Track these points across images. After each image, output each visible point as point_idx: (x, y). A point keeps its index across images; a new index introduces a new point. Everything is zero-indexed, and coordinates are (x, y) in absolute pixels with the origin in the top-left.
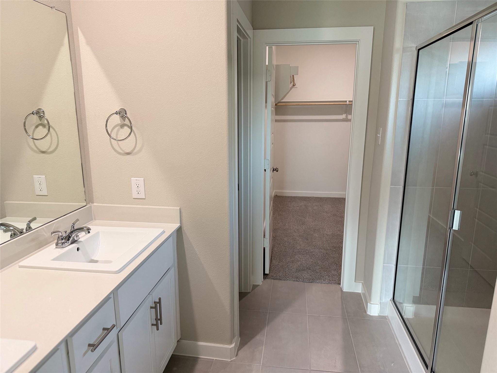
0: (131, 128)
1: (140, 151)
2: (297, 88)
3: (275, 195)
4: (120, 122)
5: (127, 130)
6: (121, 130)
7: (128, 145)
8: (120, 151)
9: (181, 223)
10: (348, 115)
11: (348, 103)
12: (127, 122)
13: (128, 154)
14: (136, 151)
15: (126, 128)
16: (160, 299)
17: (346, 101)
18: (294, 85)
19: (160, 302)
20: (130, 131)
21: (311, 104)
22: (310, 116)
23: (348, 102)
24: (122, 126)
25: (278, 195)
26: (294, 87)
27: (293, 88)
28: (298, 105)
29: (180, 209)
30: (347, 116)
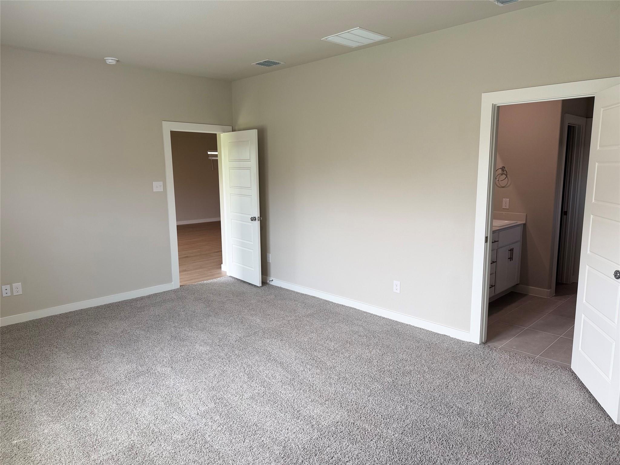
0: (507, 175)
1: (509, 186)
4: (501, 173)
5: (504, 176)
6: (501, 176)
7: (503, 183)
8: (500, 186)
9: (526, 222)
12: (505, 172)
13: (503, 187)
14: (507, 186)
15: (504, 175)
16: (513, 248)
19: (513, 250)
20: (506, 176)
24: (502, 174)
29: (526, 215)
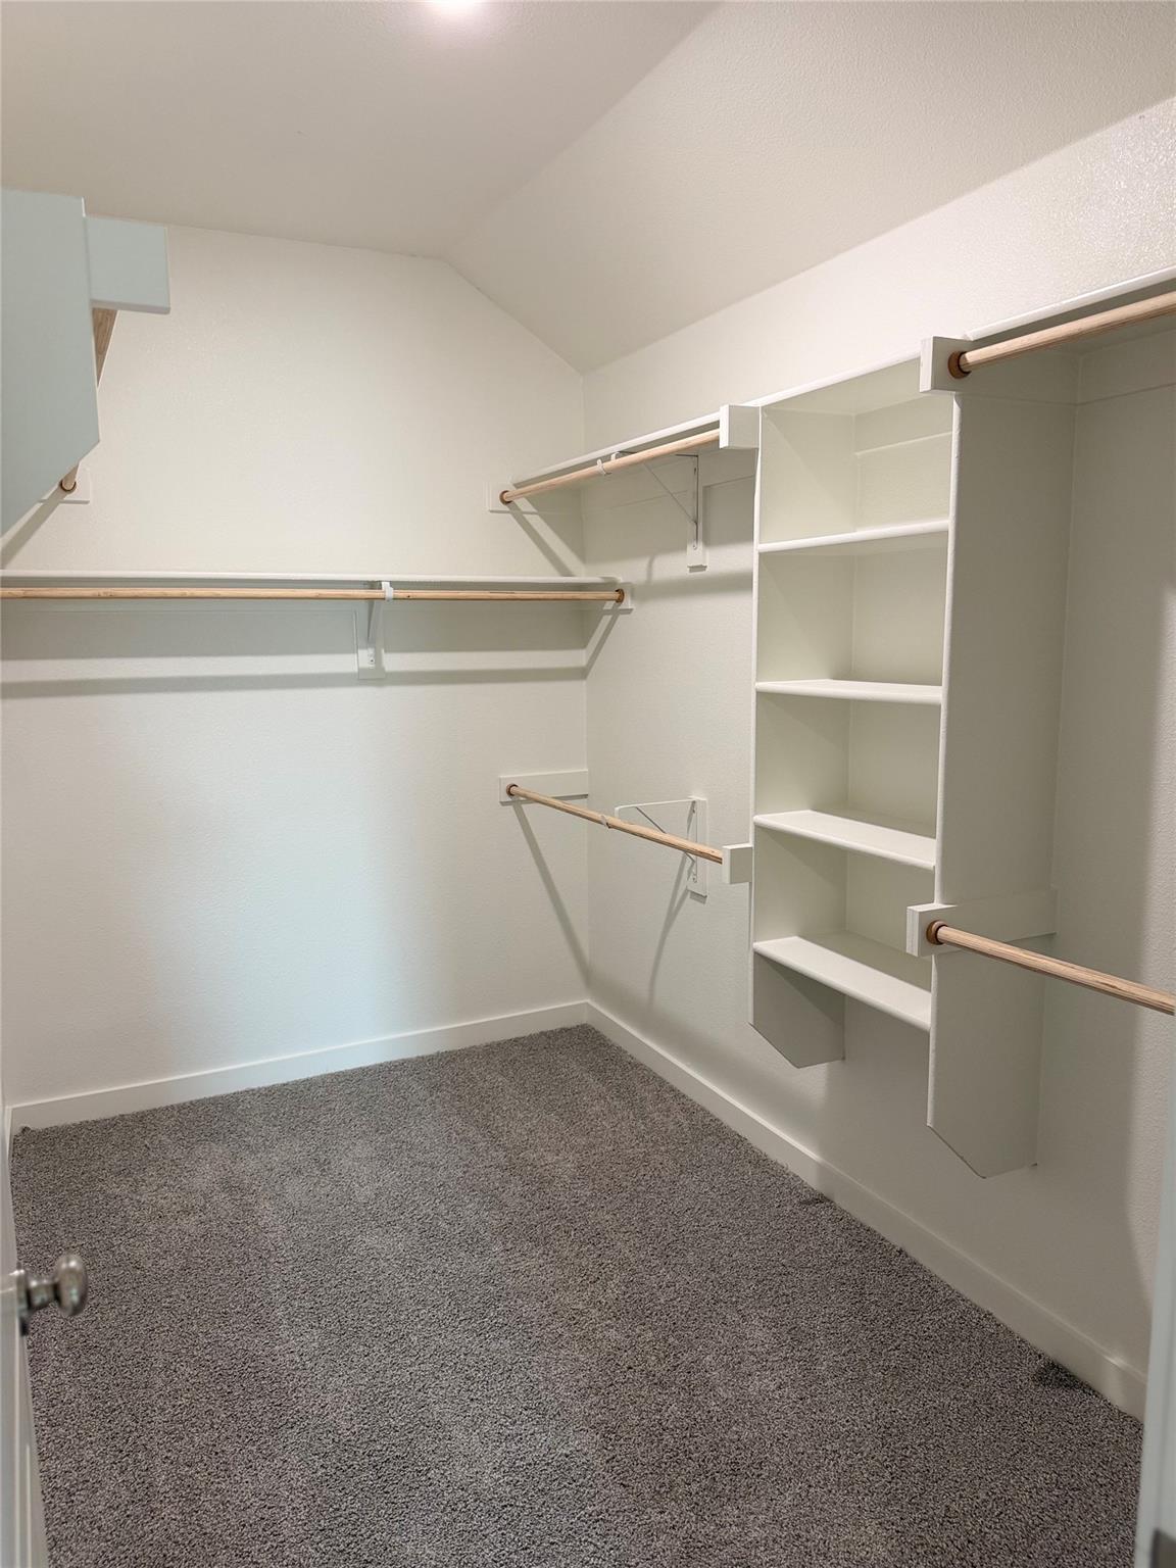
2: (87, 503)
3: (18, 1131)
10: (383, 651)
11: (389, 592)
17: (374, 585)
18: (68, 486)
21: (188, 592)
22: (184, 660)
23: (385, 585)
25: (38, 1124)
26: (69, 497)
27: (61, 505)
28: (112, 597)
30: (377, 659)
